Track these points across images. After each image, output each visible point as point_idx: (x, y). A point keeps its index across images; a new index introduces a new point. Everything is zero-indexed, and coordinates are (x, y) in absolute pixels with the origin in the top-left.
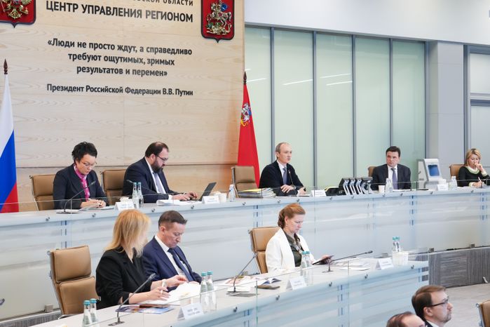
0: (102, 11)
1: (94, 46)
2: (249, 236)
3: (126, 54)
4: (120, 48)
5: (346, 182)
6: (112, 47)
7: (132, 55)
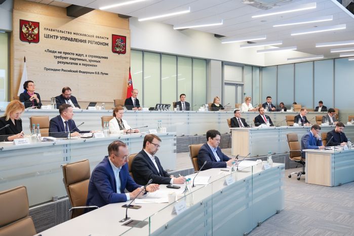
0: (69, 39)
1: (66, 53)
2: (101, 120)
3: (79, 57)
4: (77, 55)
5: (158, 106)
6: (73, 54)
7: (82, 58)
